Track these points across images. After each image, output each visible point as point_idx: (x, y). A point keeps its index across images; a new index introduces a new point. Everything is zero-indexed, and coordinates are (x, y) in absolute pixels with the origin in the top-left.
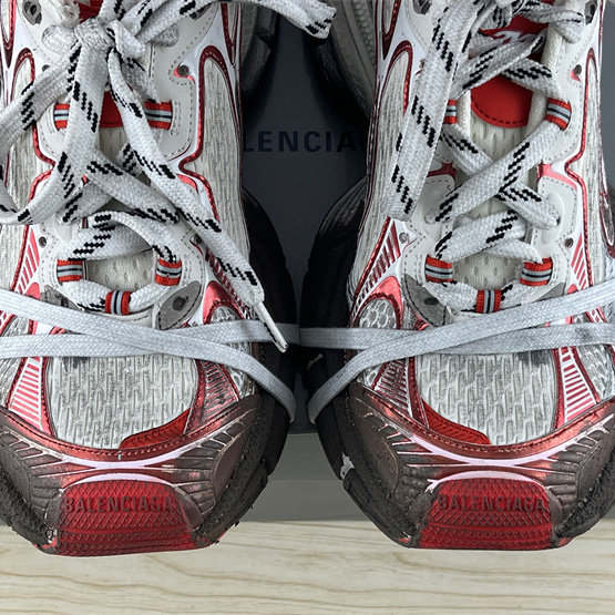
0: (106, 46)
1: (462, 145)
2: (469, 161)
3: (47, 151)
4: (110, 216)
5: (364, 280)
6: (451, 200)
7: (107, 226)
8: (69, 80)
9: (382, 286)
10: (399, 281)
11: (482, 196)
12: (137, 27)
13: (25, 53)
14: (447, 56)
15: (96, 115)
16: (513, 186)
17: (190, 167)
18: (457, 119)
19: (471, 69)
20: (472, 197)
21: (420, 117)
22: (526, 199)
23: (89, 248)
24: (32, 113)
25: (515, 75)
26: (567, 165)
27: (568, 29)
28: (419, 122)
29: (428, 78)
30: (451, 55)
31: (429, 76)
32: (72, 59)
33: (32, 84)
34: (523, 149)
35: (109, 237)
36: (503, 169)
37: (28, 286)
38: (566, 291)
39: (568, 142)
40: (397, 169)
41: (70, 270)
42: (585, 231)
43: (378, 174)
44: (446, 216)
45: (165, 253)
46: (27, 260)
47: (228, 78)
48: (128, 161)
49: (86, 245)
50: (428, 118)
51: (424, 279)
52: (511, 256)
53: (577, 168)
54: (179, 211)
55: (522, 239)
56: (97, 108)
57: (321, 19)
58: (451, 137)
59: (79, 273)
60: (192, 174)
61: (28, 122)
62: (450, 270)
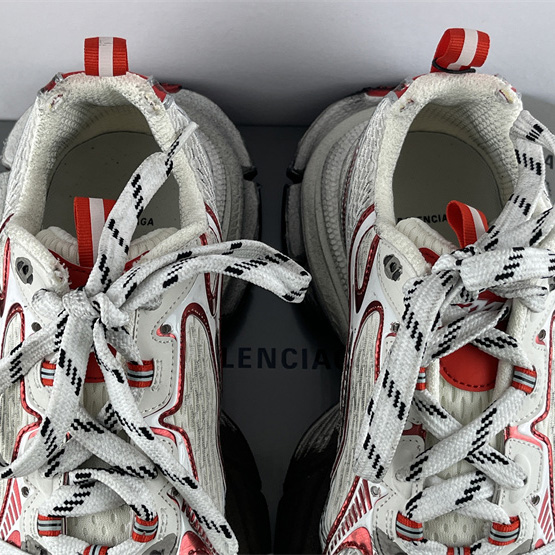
0: (92, 318)
1: (432, 410)
2: (438, 426)
3: (33, 404)
4: (90, 474)
5: (337, 527)
6: (421, 462)
7: (87, 483)
8: (56, 343)
9: (354, 534)
10: (371, 533)
11: (451, 460)
12: (122, 300)
13: (16, 307)
14: (416, 335)
15: (80, 379)
16: (481, 449)
17: (170, 420)
18: (426, 385)
19: (441, 339)
20: (442, 460)
21: (390, 391)
22: (494, 462)
23: (69, 506)
24: (20, 369)
25: (483, 343)
26: (533, 425)
27: (533, 302)
28: (390, 396)
29: (398, 355)
30: (421, 335)
31: (399, 354)
32: (59, 326)
33: (20, 346)
34: (491, 414)
35: (88, 494)
36: (470, 434)
37: (10, 533)
38: (533, 547)
39: (534, 403)
40: (369, 437)
41: (50, 525)
42: (552, 486)
43: (351, 422)
44: (417, 477)
45: (142, 512)
46: (10, 507)
47: (209, 329)
48: (109, 418)
49: (66, 503)
50: (398, 393)
51: (395, 535)
52: (480, 517)
53: (542, 428)
54: (157, 467)
55: (490, 499)
56: (82, 373)
57: (297, 288)
58: (421, 402)
59: (59, 528)
60: (171, 427)
61: (16, 377)
62: (420, 530)
